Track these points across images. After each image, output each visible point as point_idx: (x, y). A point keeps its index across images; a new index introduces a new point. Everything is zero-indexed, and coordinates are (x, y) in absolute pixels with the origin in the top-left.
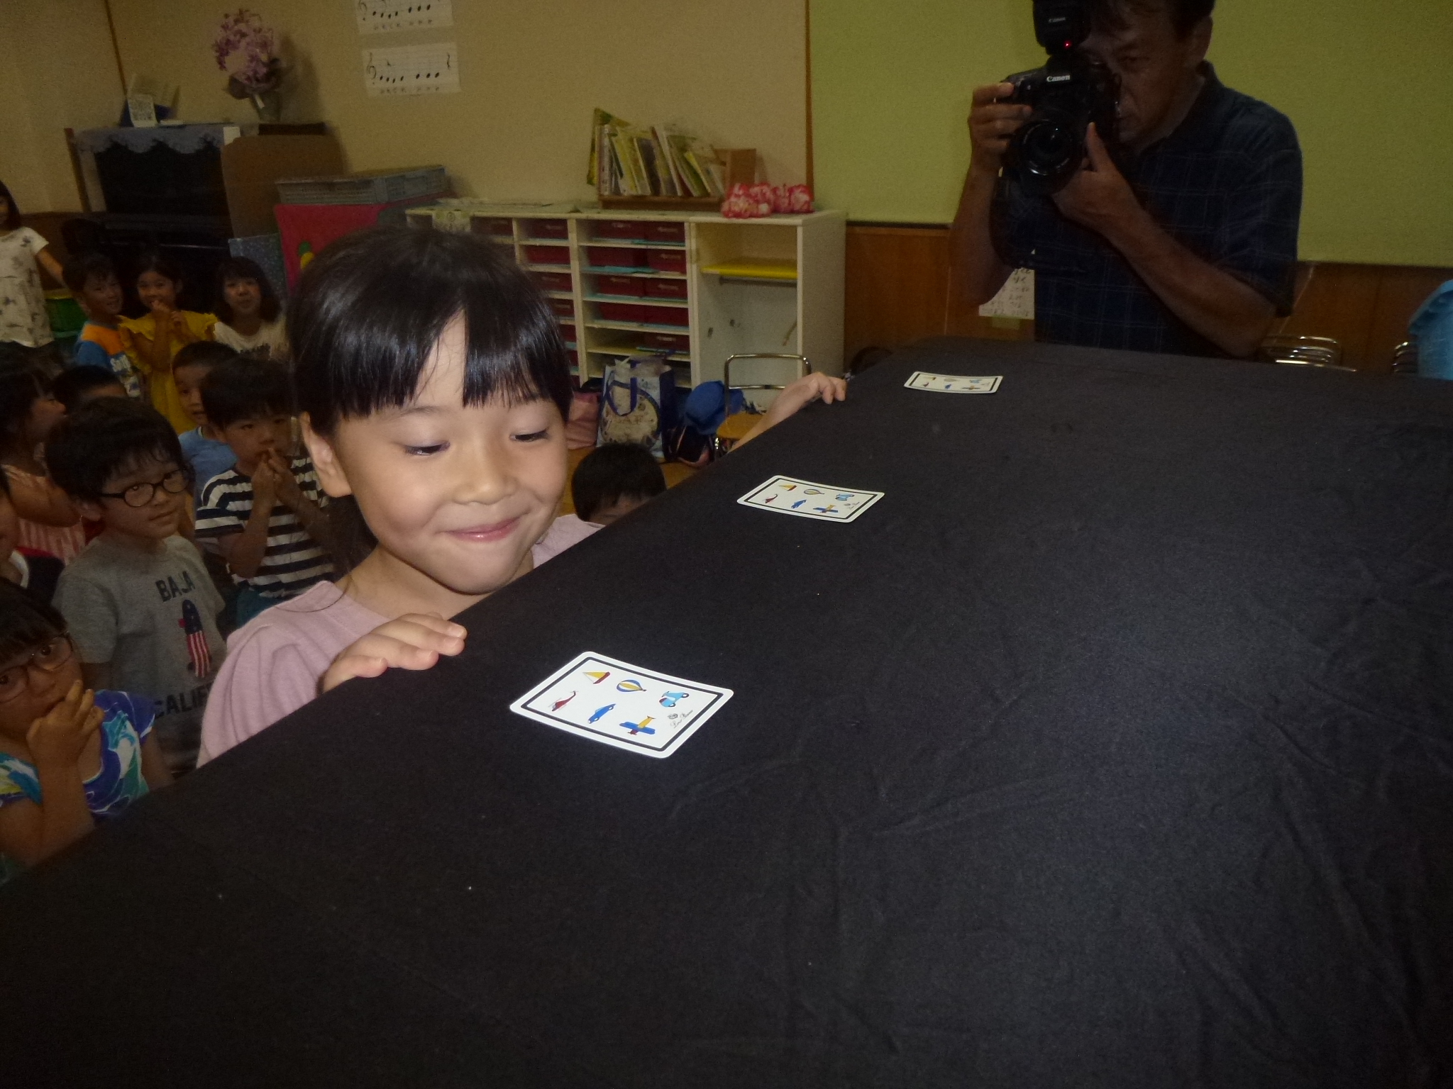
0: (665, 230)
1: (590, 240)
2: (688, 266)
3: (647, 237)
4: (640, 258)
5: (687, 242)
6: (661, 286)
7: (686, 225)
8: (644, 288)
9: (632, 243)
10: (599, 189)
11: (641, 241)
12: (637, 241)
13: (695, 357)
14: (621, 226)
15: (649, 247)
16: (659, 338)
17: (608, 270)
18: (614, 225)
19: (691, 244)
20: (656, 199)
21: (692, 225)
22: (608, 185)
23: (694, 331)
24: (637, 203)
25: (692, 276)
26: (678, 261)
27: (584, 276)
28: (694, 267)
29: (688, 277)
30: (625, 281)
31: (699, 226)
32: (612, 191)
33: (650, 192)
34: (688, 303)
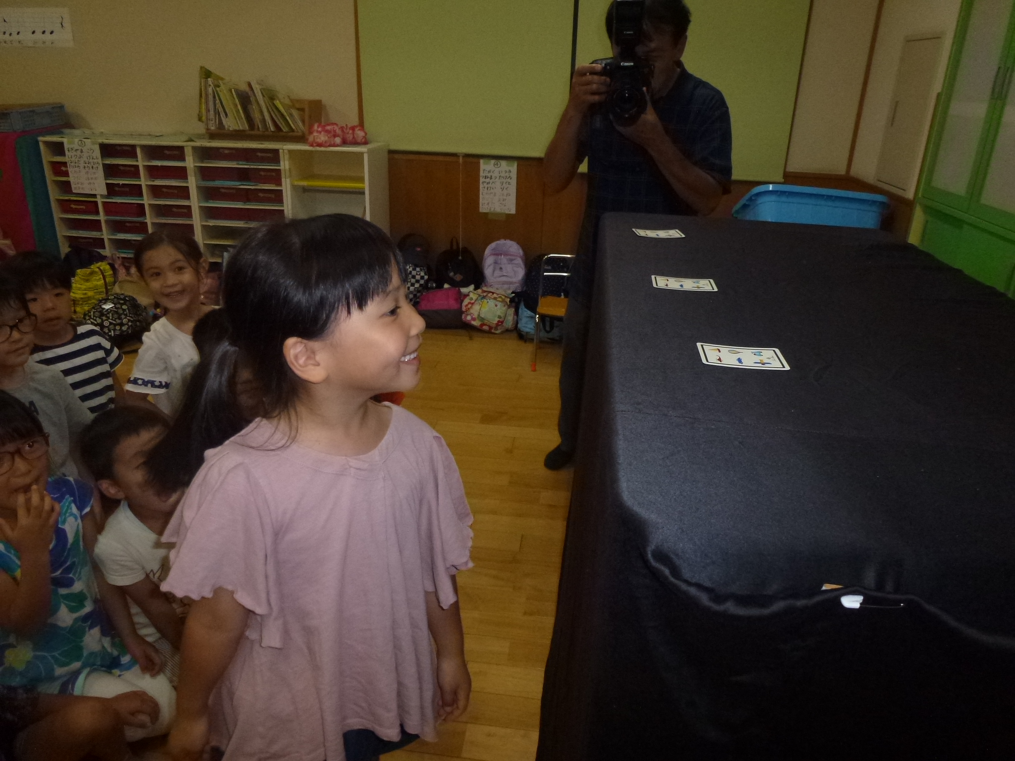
0: (263, 154)
1: (202, 162)
2: (283, 180)
3: (247, 160)
4: (243, 175)
5: (282, 163)
6: (261, 195)
7: (281, 151)
8: (247, 195)
9: (238, 164)
10: (207, 124)
11: (244, 163)
12: (241, 163)
14: (226, 152)
15: (252, 167)
17: (218, 183)
18: (221, 151)
19: (285, 165)
20: (252, 132)
21: (285, 151)
22: (213, 122)
24: (237, 135)
25: (286, 187)
26: (276, 177)
27: (199, 188)
28: (288, 180)
29: (283, 188)
30: (231, 191)
31: (290, 151)
32: (217, 126)
33: (247, 128)
34: (283, 206)
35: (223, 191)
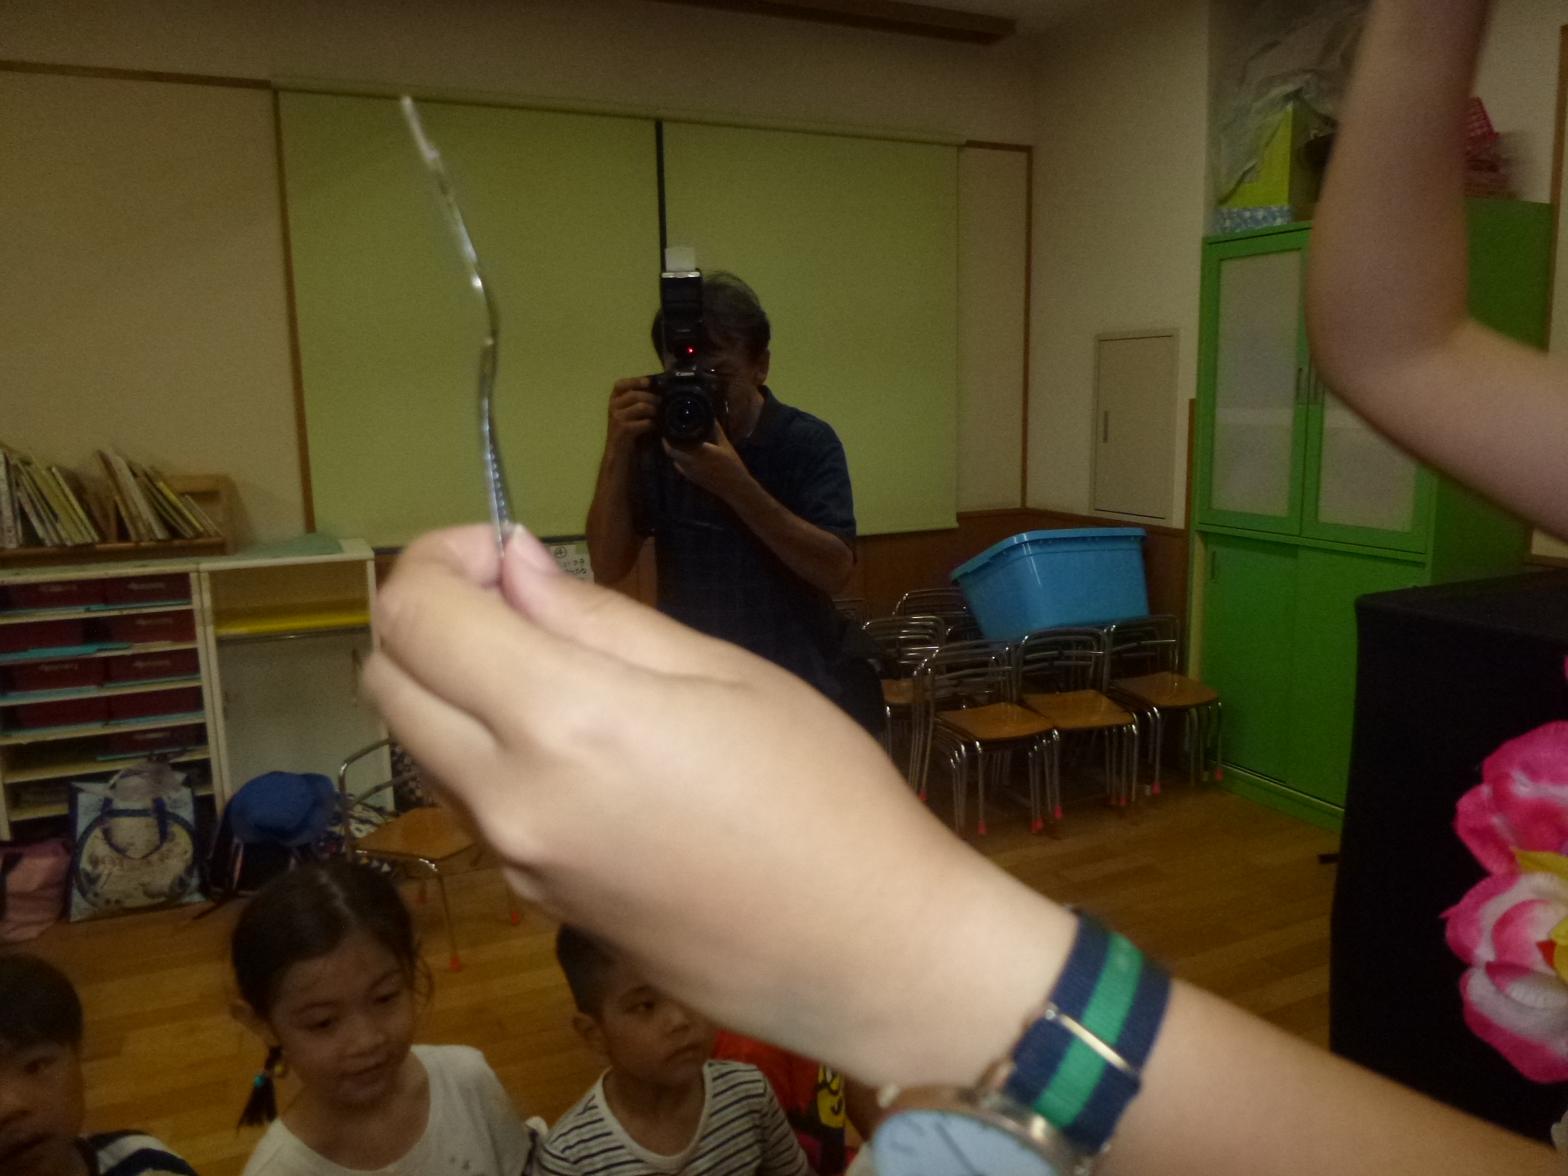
0: (143, 586)
2: (199, 630)
3: (104, 601)
4: (93, 631)
5: (195, 598)
6: (140, 664)
7: (193, 576)
8: (106, 671)
9: (88, 610)
11: (102, 607)
12: (93, 607)
13: (218, 750)
14: (58, 589)
15: (125, 612)
16: (139, 737)
18: (46, 589)
19: (201, 601)
20: (105, 546)
21: (203, 575)
23: (213, 715)
24: (82, 554)
25: (205, 640)
26: (183, 625)
28: (210, 629)
29: (199, 645)
30: (68, 666)
31: (214, 575)
32: (21, 541)
33: (97, 538)
34: (199, 679)
35: (47, 668)
